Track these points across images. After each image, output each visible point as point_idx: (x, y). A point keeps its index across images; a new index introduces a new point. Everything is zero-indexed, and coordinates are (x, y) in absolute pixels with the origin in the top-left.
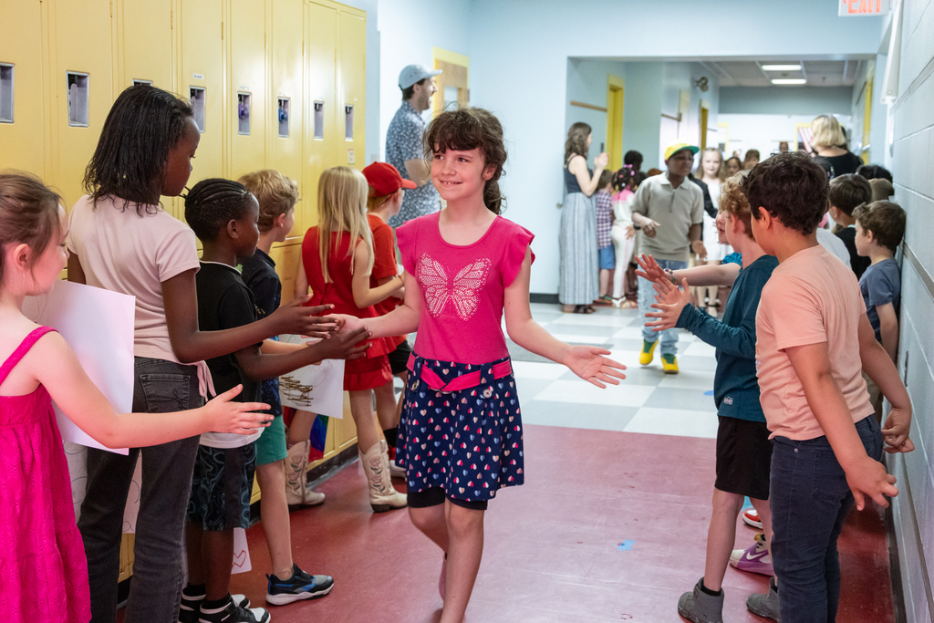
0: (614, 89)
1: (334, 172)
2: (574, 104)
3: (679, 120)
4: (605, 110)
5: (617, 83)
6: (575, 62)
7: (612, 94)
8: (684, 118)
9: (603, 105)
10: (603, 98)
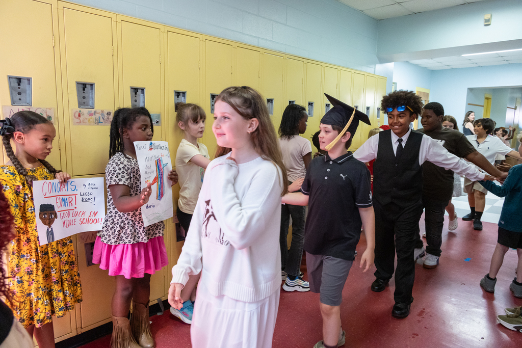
0: (487, 99)
1: (374, 130)
2: (469, 104)
3: (515, 109)
4: (483, 106)
5: (488, 96)
6: (471, 90)
7: (487, 100)
8: (518, 108)
9: (483, 105)
10: (482, 101)
